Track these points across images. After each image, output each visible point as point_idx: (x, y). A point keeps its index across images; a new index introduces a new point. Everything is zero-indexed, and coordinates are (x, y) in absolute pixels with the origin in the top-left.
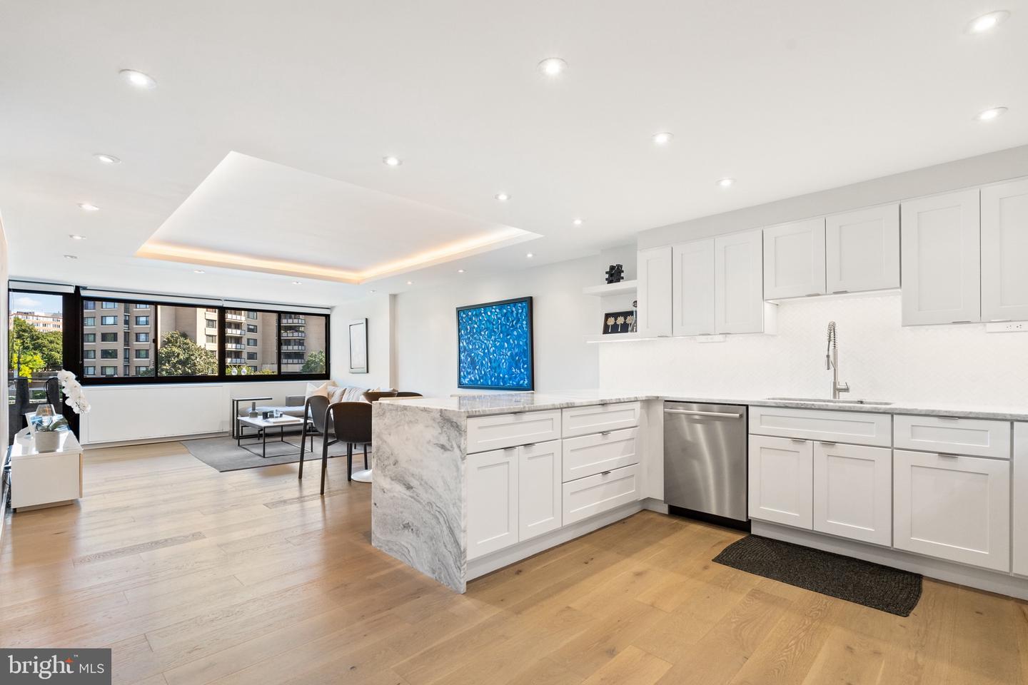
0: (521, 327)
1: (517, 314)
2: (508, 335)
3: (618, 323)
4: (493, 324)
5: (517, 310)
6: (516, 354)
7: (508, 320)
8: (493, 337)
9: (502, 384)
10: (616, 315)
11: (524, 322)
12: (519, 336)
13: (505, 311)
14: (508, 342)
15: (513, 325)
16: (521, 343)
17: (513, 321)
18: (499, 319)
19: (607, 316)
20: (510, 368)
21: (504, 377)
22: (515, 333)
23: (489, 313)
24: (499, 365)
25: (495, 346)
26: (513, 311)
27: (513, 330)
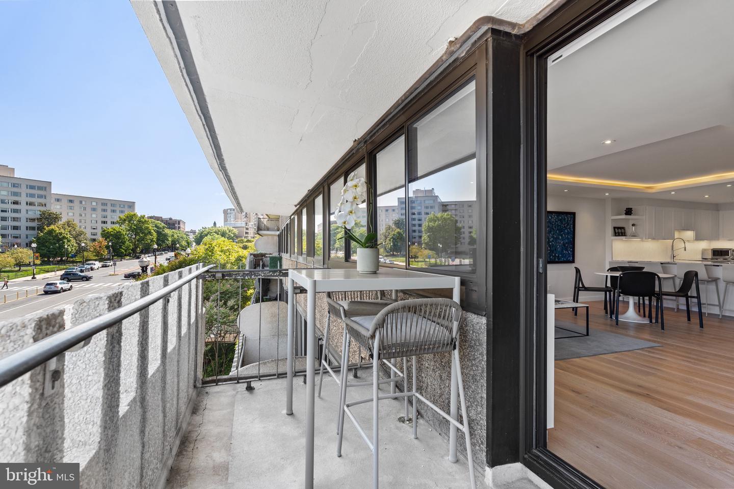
0: (570, 228)
1: (568, 221)
2: (561, 232)
3: (619, 232)
4: (553, 225)
5: (568, 218)
6: (566, 243)
7: (562, 223)
8: (552, 233)
9: (557, 260)
10: (618, 228)
11: (572, 226)
12: (568, 233)
13: (560, 218)
14: (561, 235)
15: (565, 227)
16: (569, 237)
17: (565, 224)
18: (556, 221)
19: (615, 228)
20: (562, 251)
21: (559, 256)
22: (566, 231)
23: (550, 218)
24: (556, 249)
25: (553, 237)
26: (565, 219)
27: (566, 229)
